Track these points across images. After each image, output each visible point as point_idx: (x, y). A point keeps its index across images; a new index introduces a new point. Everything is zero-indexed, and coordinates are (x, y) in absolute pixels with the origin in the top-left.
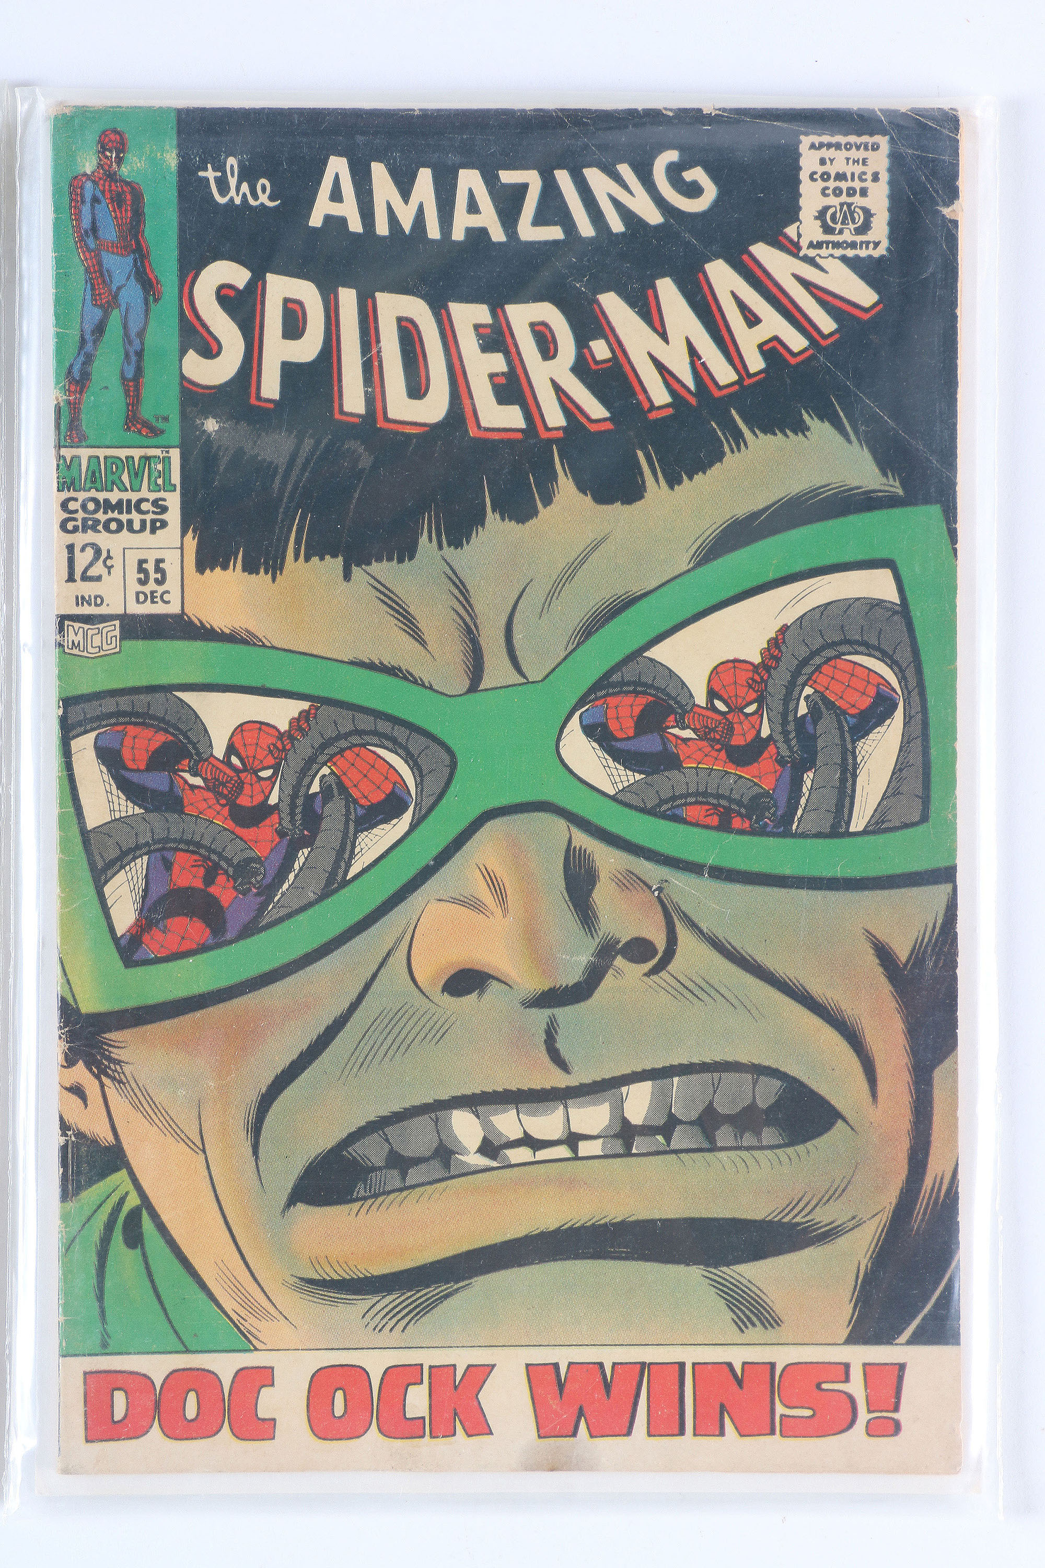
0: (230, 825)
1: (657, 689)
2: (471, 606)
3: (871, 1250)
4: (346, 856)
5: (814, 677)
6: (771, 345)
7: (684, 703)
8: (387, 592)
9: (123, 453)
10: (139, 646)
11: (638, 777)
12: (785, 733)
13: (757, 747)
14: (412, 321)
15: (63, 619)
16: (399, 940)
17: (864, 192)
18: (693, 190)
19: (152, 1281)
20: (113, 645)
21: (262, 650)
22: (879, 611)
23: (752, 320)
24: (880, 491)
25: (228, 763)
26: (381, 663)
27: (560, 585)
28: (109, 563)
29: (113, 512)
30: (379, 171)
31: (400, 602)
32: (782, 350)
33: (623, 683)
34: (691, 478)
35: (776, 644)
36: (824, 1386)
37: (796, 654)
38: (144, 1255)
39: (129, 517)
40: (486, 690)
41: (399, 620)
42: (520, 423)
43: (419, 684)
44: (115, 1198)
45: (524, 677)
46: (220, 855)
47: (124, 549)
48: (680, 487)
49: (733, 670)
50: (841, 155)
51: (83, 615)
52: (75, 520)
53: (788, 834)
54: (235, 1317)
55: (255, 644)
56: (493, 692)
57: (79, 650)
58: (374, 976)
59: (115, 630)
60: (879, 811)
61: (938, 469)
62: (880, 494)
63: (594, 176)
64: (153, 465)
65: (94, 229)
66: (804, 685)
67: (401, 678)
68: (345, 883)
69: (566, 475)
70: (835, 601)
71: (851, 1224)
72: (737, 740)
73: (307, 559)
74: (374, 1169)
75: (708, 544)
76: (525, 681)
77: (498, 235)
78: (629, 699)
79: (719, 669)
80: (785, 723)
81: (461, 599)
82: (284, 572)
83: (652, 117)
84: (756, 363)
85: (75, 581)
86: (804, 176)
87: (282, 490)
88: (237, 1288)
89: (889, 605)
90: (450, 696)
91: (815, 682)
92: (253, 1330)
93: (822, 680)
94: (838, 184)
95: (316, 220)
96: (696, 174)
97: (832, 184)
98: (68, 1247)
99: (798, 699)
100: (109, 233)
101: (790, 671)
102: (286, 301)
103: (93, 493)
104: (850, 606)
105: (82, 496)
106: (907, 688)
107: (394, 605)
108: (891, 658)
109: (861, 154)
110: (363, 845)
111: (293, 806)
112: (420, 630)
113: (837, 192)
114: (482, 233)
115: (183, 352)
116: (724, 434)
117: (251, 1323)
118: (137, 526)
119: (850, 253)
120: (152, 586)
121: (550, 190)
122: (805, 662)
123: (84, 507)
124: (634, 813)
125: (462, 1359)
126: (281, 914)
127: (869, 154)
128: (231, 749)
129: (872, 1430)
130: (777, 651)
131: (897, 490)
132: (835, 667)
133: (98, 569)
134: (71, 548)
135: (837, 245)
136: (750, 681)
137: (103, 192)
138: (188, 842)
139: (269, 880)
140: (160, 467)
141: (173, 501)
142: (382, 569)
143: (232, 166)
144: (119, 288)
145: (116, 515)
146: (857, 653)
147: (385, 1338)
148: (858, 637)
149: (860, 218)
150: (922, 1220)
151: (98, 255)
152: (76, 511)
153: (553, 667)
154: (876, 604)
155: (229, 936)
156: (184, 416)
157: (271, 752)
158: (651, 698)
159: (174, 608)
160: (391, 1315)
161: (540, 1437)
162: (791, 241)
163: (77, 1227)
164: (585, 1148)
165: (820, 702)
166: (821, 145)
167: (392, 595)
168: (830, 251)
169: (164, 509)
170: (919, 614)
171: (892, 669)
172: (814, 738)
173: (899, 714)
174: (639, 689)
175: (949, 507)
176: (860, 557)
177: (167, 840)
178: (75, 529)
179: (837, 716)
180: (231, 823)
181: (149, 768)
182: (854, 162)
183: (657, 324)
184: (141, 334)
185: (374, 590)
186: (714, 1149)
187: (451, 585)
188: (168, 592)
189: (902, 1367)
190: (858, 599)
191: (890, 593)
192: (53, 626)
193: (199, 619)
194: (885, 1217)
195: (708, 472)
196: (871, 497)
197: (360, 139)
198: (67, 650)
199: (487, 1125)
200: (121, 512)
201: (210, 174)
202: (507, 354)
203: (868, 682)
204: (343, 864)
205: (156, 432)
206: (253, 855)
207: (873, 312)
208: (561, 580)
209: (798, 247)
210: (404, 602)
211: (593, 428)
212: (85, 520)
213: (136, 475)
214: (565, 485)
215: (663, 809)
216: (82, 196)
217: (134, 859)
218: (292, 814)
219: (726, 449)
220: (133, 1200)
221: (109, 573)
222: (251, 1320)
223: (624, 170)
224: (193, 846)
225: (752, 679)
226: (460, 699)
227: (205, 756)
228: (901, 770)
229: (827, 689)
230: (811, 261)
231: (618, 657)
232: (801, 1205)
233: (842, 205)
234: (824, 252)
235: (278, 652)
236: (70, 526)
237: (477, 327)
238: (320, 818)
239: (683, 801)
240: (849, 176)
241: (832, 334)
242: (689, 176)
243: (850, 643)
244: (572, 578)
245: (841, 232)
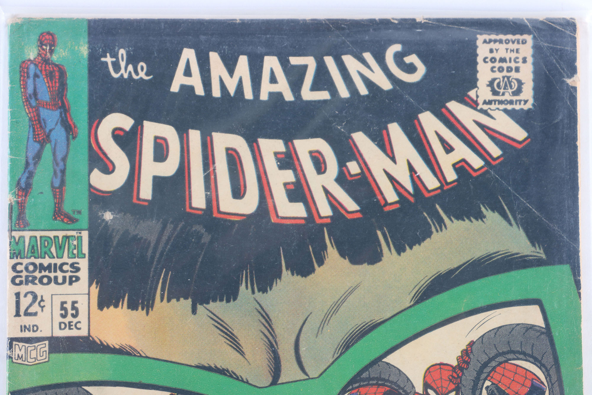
1: (391, 382)
2: (273, 330)
5: (491, 375)
6: (460, 164)
7: (409, 391)
8: (219, 321)
9: (52, 234)
10: (60, 357)
14: (235, 150)
15: (12, 341)
17: (517, 70)
18: (411, 69)
20: (44, 357)
21: (140, 359)
22: (531, 333)
23: (449, 149)
24: (531, 256)
26: (216, 367)
27: (329, 316)
28: (42, 304)
29: (45, 271)
30: (214, 58)
31: (228, 328)
32: (467, 168)
33: (369, 379)
34: (411, 248)
35: (466, 353)
37: (480, 360)
39: (55, 274)
40: (283, 383)
41: (227, 339)
42: (304, 214)
43: (240, 380)
45: (307, 375)
47: (52, 295)
48: (405, 253)
49: (439, 370)
50: (503, 47)
51: (25, 338)
52: (21, 277)
55: (135, 355)
56: (287, 385)
57: (22, 360)
59: (45, 346)
61: (567, 242)
62: (531, 258)
63: (349, 60)
64: (71, 241)
65: (35, 93)
66: (485, 380)
67: (229, 376)
69: (333, 246)
70: (504, 326)
73: (169, 300)
75: (422, 290)
76: (307, 377)
77: (289, 97)
78: (374, 389)
79: (431, 370)
81: (267, 325)
82: (154, 309)
83: (385, 24)
84: (451, 176)
85: (19, 316)
86: (480, 59)
87: (153, 257)
89: (538, 328)
90: (260, 388)
91: (492, 378)
93: (496, 376)
94: (501, 64)
95: (175, 88)
96: (412, 59)
97: (497, 65)
99: (482, 389)
100: (45, 95)
101: (476, 371)
102: (156, 138)
103: (33, 260)
104: (513, 329)
105: (25, 261)
106: (551, 382)
107: (224, 330)
108: (540, 362)
109: (515, 46)
112: (240, 345)
113: (501, 70)
114: (279, 95)
115: (90, 171)
116: (432, 220)
118: (60, 280)
119: (509, 107)
120: (69, 318)
121: (321, 70)
122: (485, 365)
123: (27, 269)
127: (520, 46)
130: (467, 358)
131: (542, 255)
132: (504, 368)
133: (35, 308)
134: (18, 295)
135: (501, 102)
136: (450, 377)
137: (41, 71)
140: (75, 243)
141: (84, 264)
142: (216, 306)
143: (122, 55)
144: (51, 131)
145: (47, 273)
146: (518, 359)
148: (518, 349)
149: (515, 85)
151: (37, 110)
152: (21, 271)
153: (325, 368)
154: (530, 328)
156: (90, 209)
158: (387, 389)
159: (84, 333)
162: (472, 100)
165: (496, 391)
166: (490, 41)
167: (222, 323)
168: (497, 106)
169: (78, 270)
170: (557, 334)
171: (541, 369)
174: (380, 382)
175: (574, 266)
176: (519, 298)
178: (21, 283)
182: (511, 51)
183: (389, 152)
184: (64, 159)
185: (211, 320)
187: (260, 316)
188: (79, 322)
190: (518, 325)
191: (540, 322)
192: (5, 344)
193: (99, 340)
195: (422, 244)
196: (525, 261)
197: (203, 38)
198: (14, 361)
200: (50, 272)
201: (109, 60)
202: (295, 170)
203: (526, 378)
205: (73, 220)
207: (525, 143)
208: (330, 313)
209: (476, 103)
210: (230, 328)
211: (349, 217)
212: (27, 277)
213: (60, 248)
214: (332, 252)
216: (28, 73)
219: (433, 229)
221: (42, 310)
223: (368, 56)
225: (452, 376)
226: (266, 389)
229: (500, 382)
230: (485, 112)
231: (366, 362)
233: (504, 77)
234: (493, 106)
235: (150, 360)
236: (17, 281)
237: (276, 154)
240: (508, 60)
241: (498, 158)
242: (408, 60)
243: (514, 352)
244: (336, 311)
245: (503, 94)
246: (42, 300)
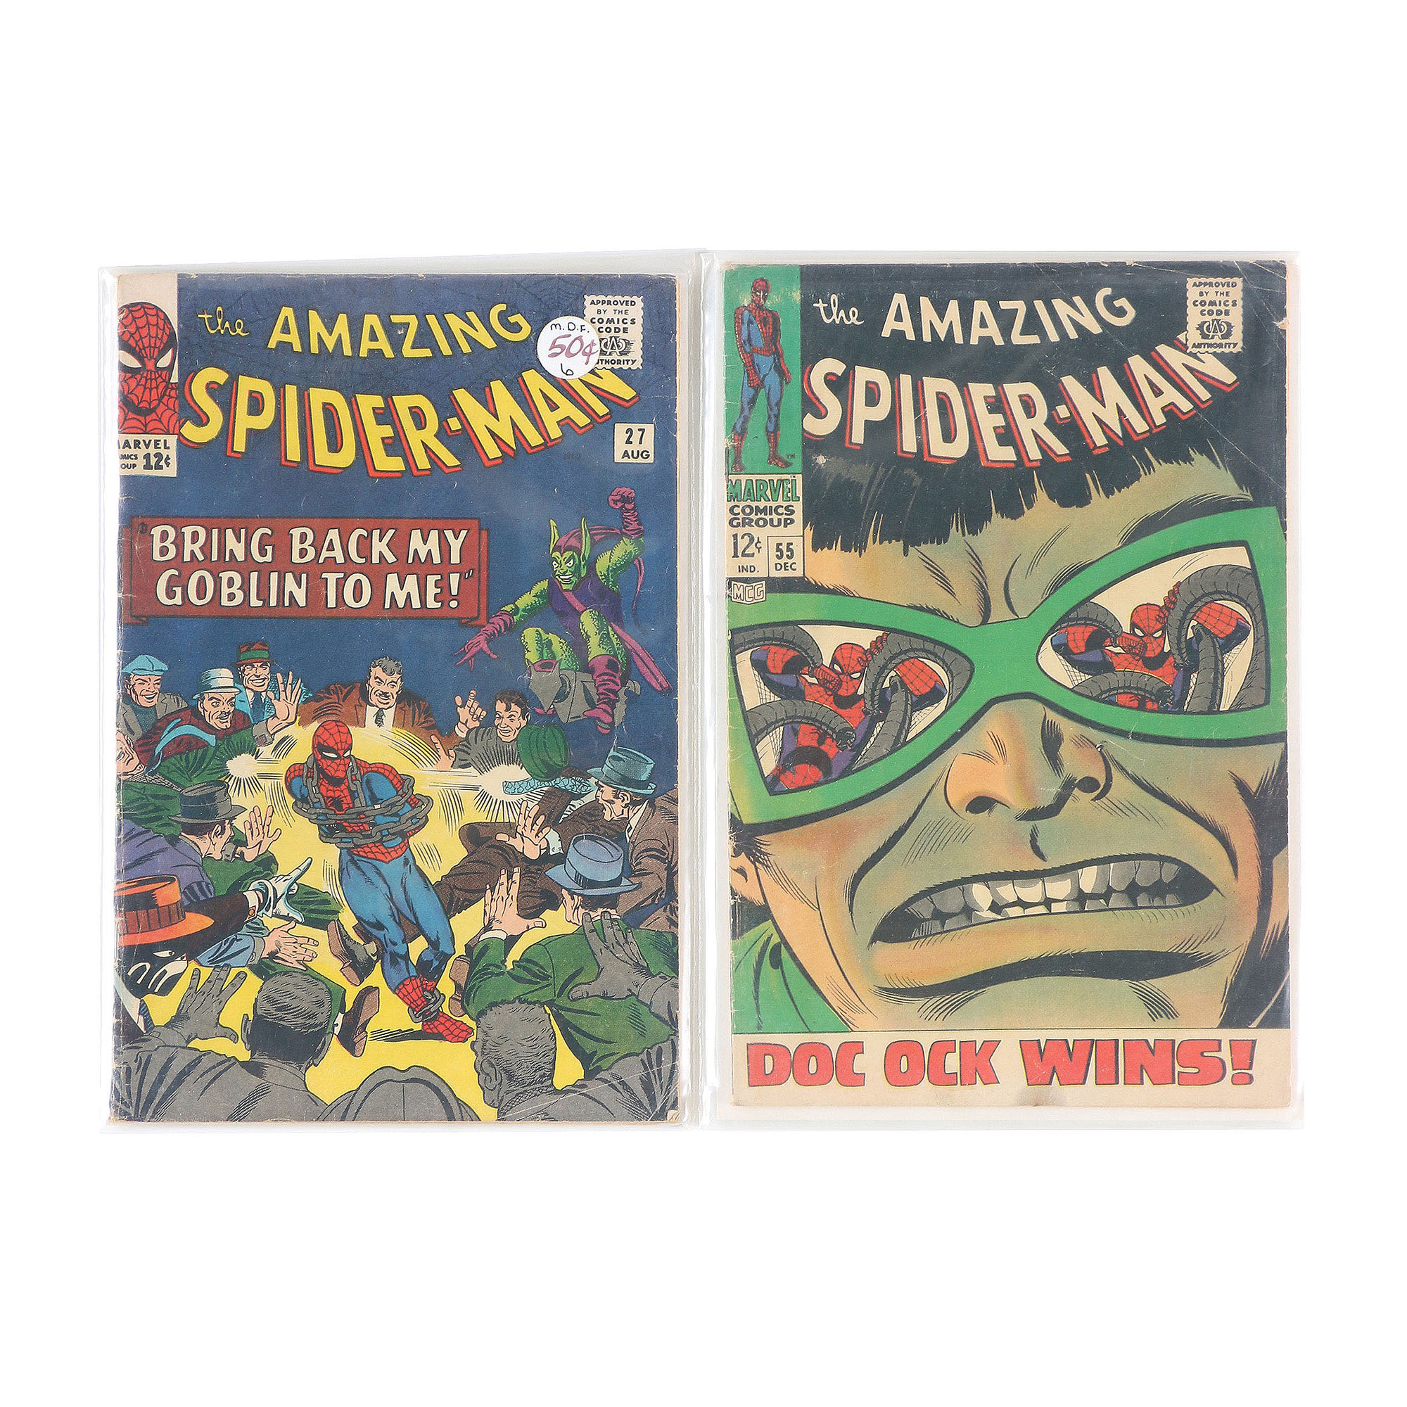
0: (834, 707)
2: (982, 571)
3: (1234, 970)
4: (906, 727)
5: (1197, 615)
6: (1169, 408)
8: (930, 563)
9: (767, 478)
11: (1088, 677)
12: (1179, 649)
13: (1162, 657)
14: (945, 394)
15: (730, 580)
16: (939, 778)
17: (1227, 313)
18: (1120, 312)
19: (788, 989)
20: (762, 596)
21: (853, 599)
23: (1158, 392)
24: (1238, 498)
25: (833, 670)
26: (927, 607)
27: (1038, 558)
28: (759, 545)
29: (761, 514)
30: (925, 302)
31: (939, 569)
32: (1176, 410)
33: (1077, 619)
34: (1119, 491)
35: (1173, 594)
36: (1205, 1054)
38: (783, 972)
39: (771, 517)
40: (992, 623)
41: (938, 580)
42: (1013, 458)
43: (950, 620)
44: (765, 938)
45: (1017, 615)
46: (828, 727)
47: (768, 537)
48: (1113, 496)
49: (1146, 610)
50: (1212, 290)
51: (743, 578)
52: (738, 519)
53: (1181, 712)
54: (839, 1011)
55: (848, 596)
56: (997, 624)
57: (741, 600)
58: (924, 801)
59: (762, 586)
60: (1238, 697)
61: (1274, 484)
62: (1238, 500)
63: (1059, 304)
64: (785, 484)
65: (749, 339)
67: (940, 616)
68: (906, 743)
71: (1221, 954)
72: (1150, 654)
73: (881, 543)
74: (925, 920)
75: (1130, 532)
76: (1017, 618)
77: (999, 341)
78: (1081, 629)
79: (1138, 610)
80: (1179, 642)
81: (977, 567)
82: (867, 551)
83: (1095, 267)
84: (1160, 419)
85: (738, 557)
86: (1189, 303)
87: (865, 500)
88: (840, 993)
90: (970, 627)
91: (1198, 617)
92: (850, 1019)
93: (1202, 616)
94: (1211, 308)
95: (886, 333)
96: (1122, 302)
97: (1207, 308)
98: (737, 967)
100: (759, 342)
102: (868, 383)
103: (749, 503)
105: (742, 504)
107: (935, 571)
109: (1226, 289)
110: (916, 720)
111: (873, 695)
112: (951, 586)
113: (1210, 313)
114: (989, 339)
115: (804, 416)
116: (1140, 463)
117: (849, 1015)
118: (776, 523)
119: (1219, 350)
120: (785, 559)
121: (1032, 317)
122: (1191, 605)
123: (743, 511)
124: (1084, 699)
125: (980, 1037)
126: (866, 762)
127: (1230, 289)
128: (834, 661)
129: (1235, 1081)
130: (1174, 598)
131: (1249, 498)
132: (1210, 608)
133: (752, 549)
134: (735, 536)
135: (1210, 346)
137: (755, 317)
138: (808, 718)
139: (858, 742)
140: (789, 486)
141: (798, 507)
142: (928, 549)
143: (834, 300)
144: (765, 376)
145: (763, 516)
147: (931, 1024)
149: (1225, 328)
150: (1266, 951)
151: (752, 355)
152: (739, 513)
153: (1034, 609)
154: (1236, 568)
155: (834, 776)
156: (804, 453)
157: (859, 662)
158: (1095, 628)
159: (799, 573)
160: (936, 1010)
161: (1028, 1085)
162: (1182, 343)
163: (742, 955)
164: (1056, 907)
166: (1200, 284)
167: (933, 565)
168: (1206, 349)
169: (793, 512)
172: (1198, 652)
173: (1251, 637)
175: (1281, 508)
177: (795, 717)
178: (738, 525)
179: (1212, 638)
180: (834, 705)
181: (783, 673)
182: (1221, 294)
183: (1098, 395)
184: (778, 404)
185: (922, 562)
186: (1137, 908)
187: (970, 558)
188: (795, 563)
189: (1254, 1042)
192: (725, 584)
193: (814, 580)
194: (1243, 950)
195: (1131, 487)
196: (1233, 503)
197: (913, 282)
198: (733, 600)
199: (994, 893)
200: (766, 514)
201: (821, 305)
202: (1005, 415)
203: (1231, 618)
204: (904, 732)
205: (787, 464)
206: (848, 726)
207: (1233, 387)
208: (1039, 554)
209: (1186, 346)
210: (941, 569)
211: (1058, 460)
212: (744, 519)
213: (775, 491)
214: (1041, 495)
215: (1103, 697)
216: (742, 320)
217: (775, 729)
218: (872, 700)
219: (1142, 473)
220: (776, 939)
221: (759, 552)
222: (849, 1013)
223: (1078, 300)
224: (811, 720)
225: (1158, 616)
226: (976, 629)
227: (818, 665)
228: (1252, 672)
229: (1205, 622)
230: (1194, 356)
231: (1074, 602)
232: (1191, 942)
233: (1213, 321)
234: (1202, 350)
235: (863, 600)
236: (735, 523)
237: (985, 398)
238: (890, 703)
239: (1115, 692)
240: (1218, 303)
241: (1207, 401)
242: (1117, 303)
243: (1220, 593)
244: (1045, 553)
245: (1213, 338)
246: (759, 542)
